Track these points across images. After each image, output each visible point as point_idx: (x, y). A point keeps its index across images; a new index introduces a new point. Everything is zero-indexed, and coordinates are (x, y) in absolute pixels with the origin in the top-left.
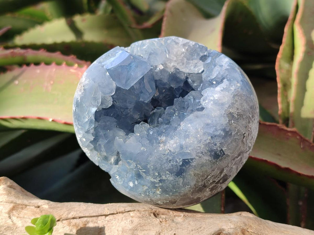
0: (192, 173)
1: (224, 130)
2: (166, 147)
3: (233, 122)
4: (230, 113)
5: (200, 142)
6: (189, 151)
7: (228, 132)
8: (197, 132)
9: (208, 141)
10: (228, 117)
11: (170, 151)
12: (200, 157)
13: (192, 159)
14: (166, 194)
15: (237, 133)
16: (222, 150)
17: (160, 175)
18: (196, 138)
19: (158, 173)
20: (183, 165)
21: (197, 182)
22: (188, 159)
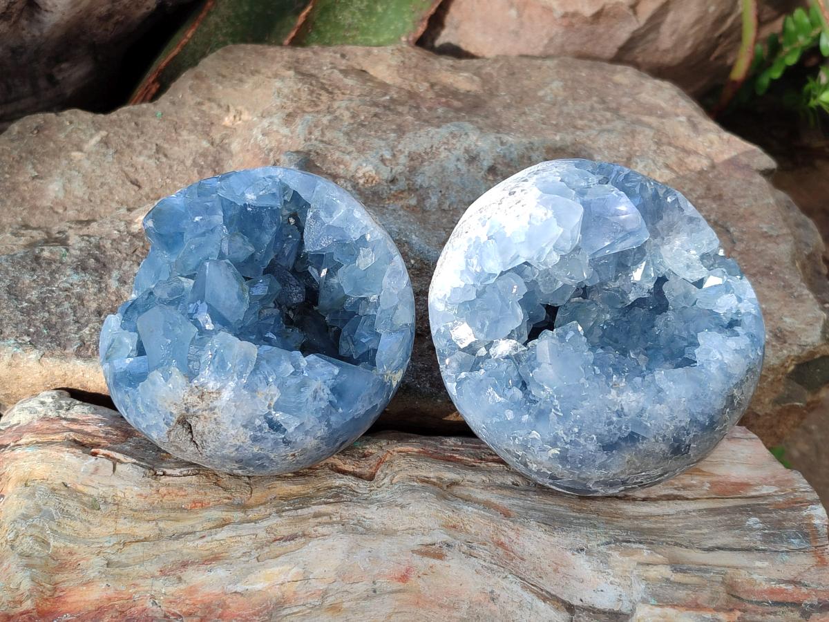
0: (628, 457)
1: (711, 418)
2: (619, 399)
3: (728, 410)
4: (733, 397)
5: (673, 418)
6: (649, 425)
7: (714, 423)
8: (679, 403)
9: (683, 424)
10: (727, 400)
11: (622, 409)
12: (657, 441)
13: (644, 438)
14: (560, 463)
15: (721, 430)
16: (689, 446)
17: (579, 434)
18: (671, 410)
19: (579, 430)
20: (625, 439)
21: (622, 472)
22: (639, 435)
